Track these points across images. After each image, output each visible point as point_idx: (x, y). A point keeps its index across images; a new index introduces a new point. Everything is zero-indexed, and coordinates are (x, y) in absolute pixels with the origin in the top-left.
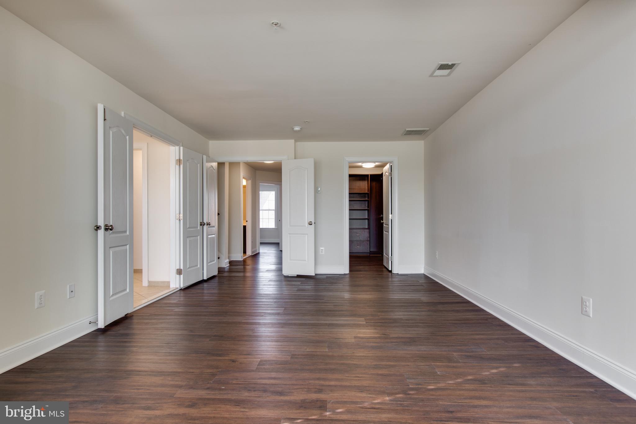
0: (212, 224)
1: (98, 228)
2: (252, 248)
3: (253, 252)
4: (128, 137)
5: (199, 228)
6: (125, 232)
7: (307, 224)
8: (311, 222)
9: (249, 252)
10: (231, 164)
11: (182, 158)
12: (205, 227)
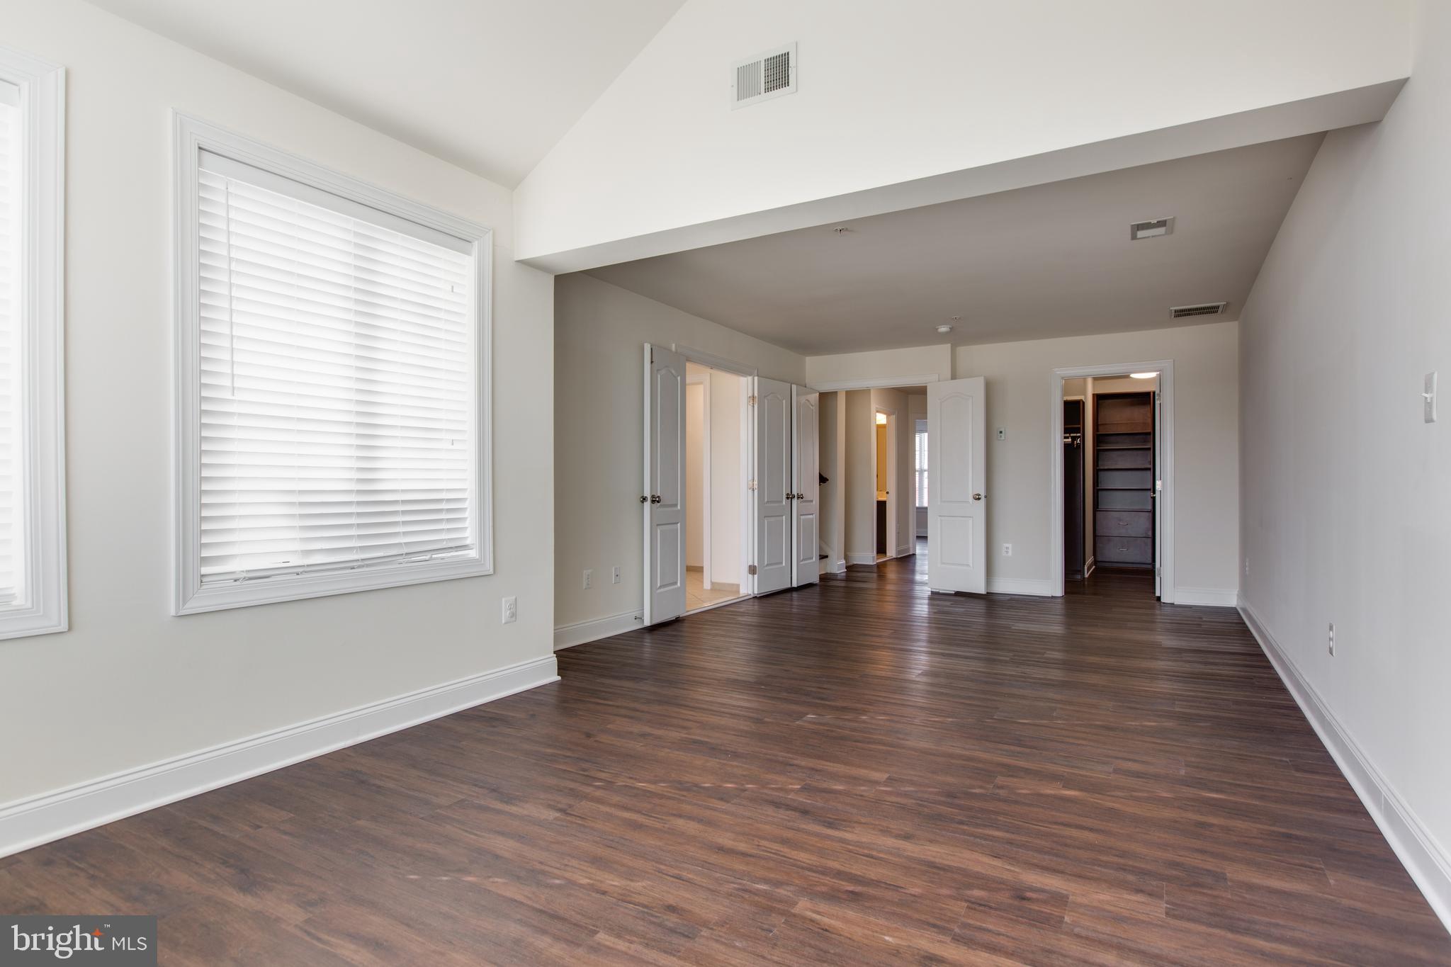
0: (807, 496)
1: (644, 499)
2: (898, 545)
3: (898, 552)
4: (679, 378)
5: (784, 503)
6: (676, 505)
7: (971, 499)
8: (980, 495)
9: (892, 551)
10: (850, 394)
11: (756, 394)
12: (795, 501)
